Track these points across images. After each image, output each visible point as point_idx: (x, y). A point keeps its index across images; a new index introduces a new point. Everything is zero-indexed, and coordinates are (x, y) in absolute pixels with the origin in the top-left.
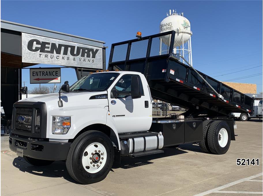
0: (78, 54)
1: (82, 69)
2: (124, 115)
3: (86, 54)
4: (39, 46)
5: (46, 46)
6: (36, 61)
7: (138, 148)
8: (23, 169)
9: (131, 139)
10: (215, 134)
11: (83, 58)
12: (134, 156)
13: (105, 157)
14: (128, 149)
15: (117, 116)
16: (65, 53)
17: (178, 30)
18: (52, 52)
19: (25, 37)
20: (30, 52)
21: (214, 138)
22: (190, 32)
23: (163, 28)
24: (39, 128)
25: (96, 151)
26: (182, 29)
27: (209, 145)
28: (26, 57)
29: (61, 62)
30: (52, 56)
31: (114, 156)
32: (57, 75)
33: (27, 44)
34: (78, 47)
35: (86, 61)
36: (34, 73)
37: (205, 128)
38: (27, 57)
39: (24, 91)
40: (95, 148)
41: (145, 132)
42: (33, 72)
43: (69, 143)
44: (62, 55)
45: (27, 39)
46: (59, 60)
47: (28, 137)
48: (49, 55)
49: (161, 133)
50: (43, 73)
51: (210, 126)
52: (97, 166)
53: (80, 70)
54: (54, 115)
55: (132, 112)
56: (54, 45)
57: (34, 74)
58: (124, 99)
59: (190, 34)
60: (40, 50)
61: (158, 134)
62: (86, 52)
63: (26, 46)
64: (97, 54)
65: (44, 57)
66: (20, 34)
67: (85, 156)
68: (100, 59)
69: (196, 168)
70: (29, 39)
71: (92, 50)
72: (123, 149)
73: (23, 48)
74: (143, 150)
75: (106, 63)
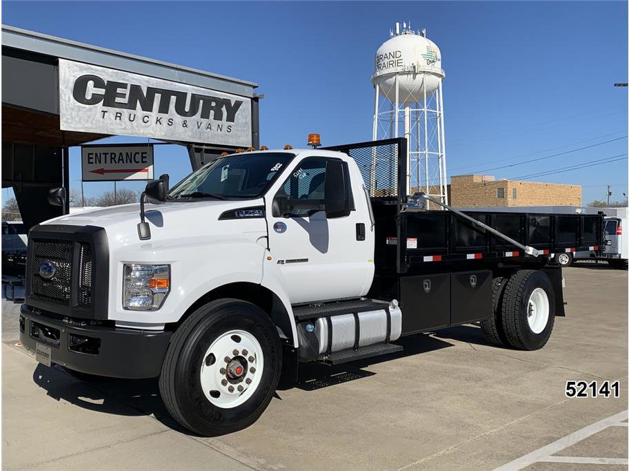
0: (193, 111)
1: (204, 147)
2: (306, 260)
3: (212, 112)
4: (102, 91)
5: (118, 91)
6: (94, 127)
7: (340, 342)
8: (55, 393)
9: (325, 319)
10: (521, 302)
11: (205, 121)
12: (331, 362)
13: (259, 365)
14: (317, 344)
15: (288, 261)
16: (164, 109)
17: (414, 67)
18: (131, 105)
19: (67, 69)
20: (78, 106)
21: (517, 312)
22: (439, 71)
23: (382, 62)
24: (89, 294)
25: (235, 352)
26: (423, 65)
27: (505, 328)
28: (69, 117)
29: (153, 130)
30: (132, 116)
31: (281, 364)
32: (146, 162)
33: (72, 85)
34: (193, 96)
35: (213, 128)
36: (91, 156)
37: (496, 288)
38: (72, 117)
39: (58, 197)
40: (235, 345)
41: (356, 300)
42: (89, 154)
43: (167, 334)
44: (155, 113)
45: (72, 74)
46: (149, 126)
47: (62, 317)
48: (126, 112)
49: (395, 302)
50: (113, 156)
51: (507, 282)
52: (240, 389)
53: (199, 150)
54: (128, 259)
55: (327, 251)
56: (136, 89)
57: (92, 158)
58: (307, 219)
59: (440, 76)
60: (102, 102)
61: (388, 305)
62: (212, 108)
63: (70, 92)
64: (238, 112)
65: (113, 118)
66: (54, 61)
67: (208, 364)
68: (246, 123)
69: (481, 389)
70: (76, 73)
71: (227, 102)
72: (305, 344)
73: (63, 96)
74: (353, 345)
75: (258, 134)
